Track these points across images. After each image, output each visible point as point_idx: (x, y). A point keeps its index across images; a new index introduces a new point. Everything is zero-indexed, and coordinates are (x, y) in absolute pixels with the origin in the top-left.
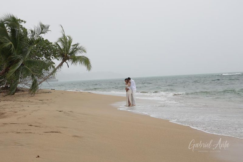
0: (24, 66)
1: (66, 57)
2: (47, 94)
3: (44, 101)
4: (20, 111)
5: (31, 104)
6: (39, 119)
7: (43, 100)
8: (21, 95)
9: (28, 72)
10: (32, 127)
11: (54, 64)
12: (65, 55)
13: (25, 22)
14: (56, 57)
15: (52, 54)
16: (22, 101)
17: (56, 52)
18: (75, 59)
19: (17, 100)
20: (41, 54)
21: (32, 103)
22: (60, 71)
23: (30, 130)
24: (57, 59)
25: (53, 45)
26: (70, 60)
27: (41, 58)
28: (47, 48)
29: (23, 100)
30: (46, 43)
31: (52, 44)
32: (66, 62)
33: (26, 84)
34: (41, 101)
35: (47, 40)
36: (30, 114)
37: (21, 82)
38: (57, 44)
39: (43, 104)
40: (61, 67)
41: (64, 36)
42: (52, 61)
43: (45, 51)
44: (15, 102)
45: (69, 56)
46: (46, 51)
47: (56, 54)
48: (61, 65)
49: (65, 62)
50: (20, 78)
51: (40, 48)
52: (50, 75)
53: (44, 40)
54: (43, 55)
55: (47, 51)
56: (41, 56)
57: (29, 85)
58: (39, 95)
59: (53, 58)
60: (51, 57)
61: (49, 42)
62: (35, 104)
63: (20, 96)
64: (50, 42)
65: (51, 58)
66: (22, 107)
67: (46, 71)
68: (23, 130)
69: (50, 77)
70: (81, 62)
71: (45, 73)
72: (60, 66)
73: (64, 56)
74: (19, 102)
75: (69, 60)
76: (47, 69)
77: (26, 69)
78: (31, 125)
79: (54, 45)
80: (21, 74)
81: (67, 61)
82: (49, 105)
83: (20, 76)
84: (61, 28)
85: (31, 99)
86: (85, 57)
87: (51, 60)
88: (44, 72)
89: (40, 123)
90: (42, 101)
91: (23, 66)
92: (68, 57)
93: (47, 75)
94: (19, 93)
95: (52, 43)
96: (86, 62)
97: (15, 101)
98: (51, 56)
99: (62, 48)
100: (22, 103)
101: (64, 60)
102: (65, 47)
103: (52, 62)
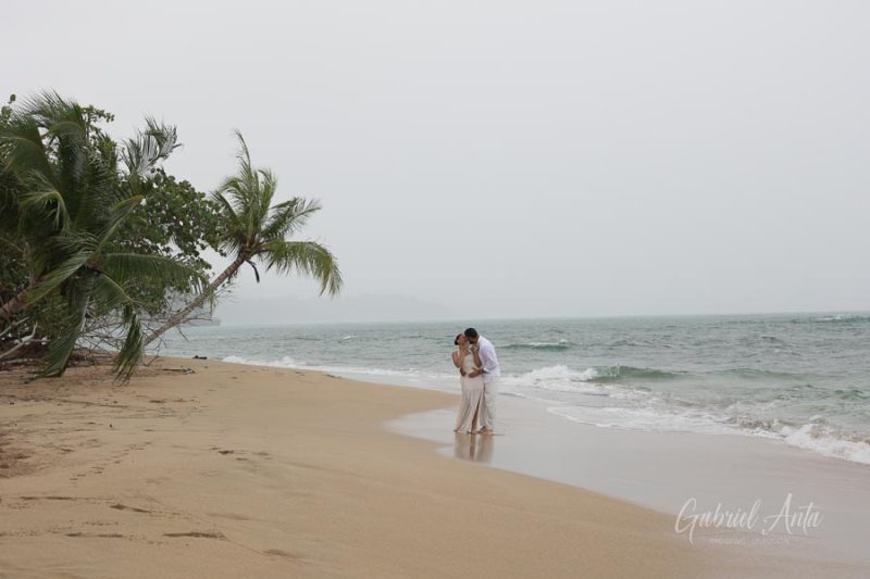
0: (102, 276)
1: (251, 244)
2: (181, 376)
3: (166, 405)
4: (81, 445)
5: (122, 415)
6: (150, 481)
7: (163, 402)
8: (85, 378)
9: (112, 299)
10: (122, 512)
11: (209, 267)
12: (249, 237)
13: (110, 118)
14: (214, 244)
15: (202, 235)
16: (88, 404)
17: (218, 228)
18: (282, 253)
19: (73, 398)
20: (163, 232)
21: (125, 413)
22: (227, 296)
23: (116, 523)
24: (221, 251)
25: (206, 202)
26: (264, 255)
27: (161, 248)
28: (186, 211)
29: (92, 397)
30: (182, 193)
31: (203, 199)
32: (250, 263)
33: (107, 337)
34: (155, 406)
35: (185, 185)
36: (117, 462)
37: (88, 330)
38: (222, 199)
39: (163, 417)
40: (233, 280)
41: (247, 169)
42: (201, 256)
43: (177, 222)
44: (66, 406)
45: (262, 240)
46: (181, 223)
47: (216, 233)
48: (231, 272)
49: (245, 262)
50: (87, 316)
51: (159, 210)
52: (193, 306)
53: (177, 182)
54: (169, 234)
55: (186, 224)
56: (163, 239)
57: (117, 340)
58: (149, 380)
59: (203, 248)
60: (198, 243)
61: (193, 189)
62: (135, 417)
63: (84, 382)
64: (197, 191)
65: (198, 248)
66: (89, 427)
67: (177, 293)
68: (93, 524)
69: (192, 314)
70: (305, 263)
71: (175, 301)
72: (230, 277)
73: (245, 242)
74: (78, 408)
75: (260, 255)
76: (183, 288)
77: (107, 286)
78: (119, 507)
79: (210, 203)
80: (88, 302)
81: (254, 259)
82: (184, 423)
83: (85, 311)
84: (238, 141)
85: (123, 396)
86: (318, 247)
87: (197, 254)
88: (169, 298)
89: (151, 499)
90: (160, 405)
91: (97, 275)
92: (259, 244)
93: (183, 306)
94: (81, 371)
95: (203, 195)
96: (322, 262)
97: (65, 401)
98: (199, 240)
99: (237, 213)
100: (88, 409)
101: (244, 256)
102: (247, 210)
103: (202, 260)
